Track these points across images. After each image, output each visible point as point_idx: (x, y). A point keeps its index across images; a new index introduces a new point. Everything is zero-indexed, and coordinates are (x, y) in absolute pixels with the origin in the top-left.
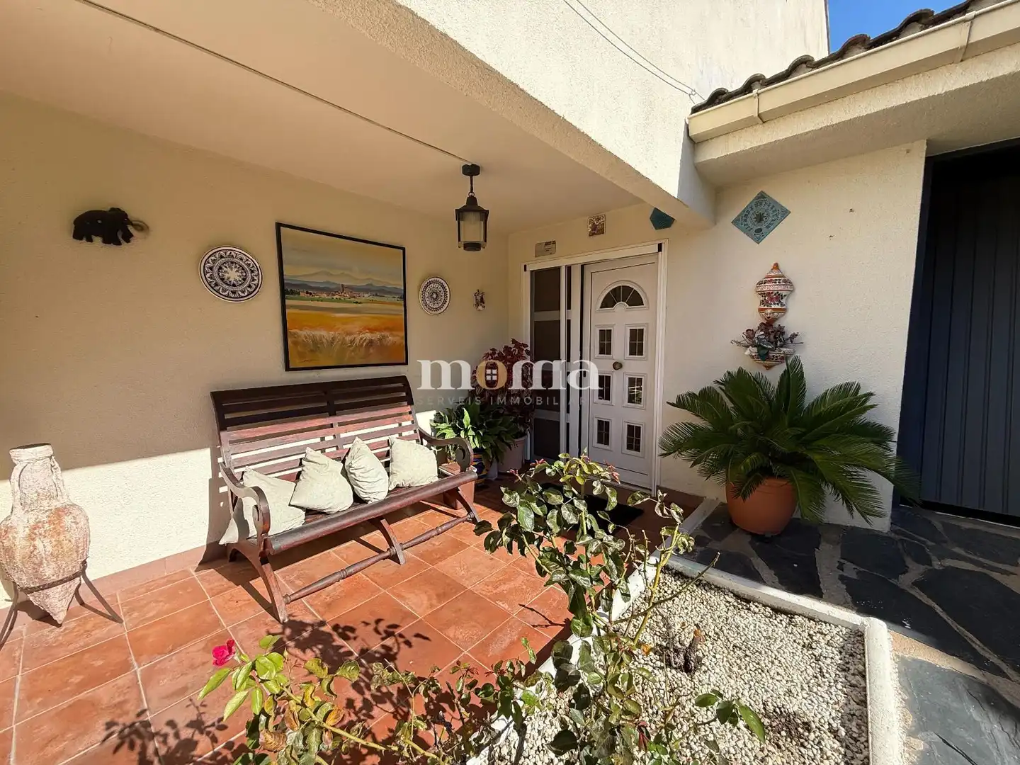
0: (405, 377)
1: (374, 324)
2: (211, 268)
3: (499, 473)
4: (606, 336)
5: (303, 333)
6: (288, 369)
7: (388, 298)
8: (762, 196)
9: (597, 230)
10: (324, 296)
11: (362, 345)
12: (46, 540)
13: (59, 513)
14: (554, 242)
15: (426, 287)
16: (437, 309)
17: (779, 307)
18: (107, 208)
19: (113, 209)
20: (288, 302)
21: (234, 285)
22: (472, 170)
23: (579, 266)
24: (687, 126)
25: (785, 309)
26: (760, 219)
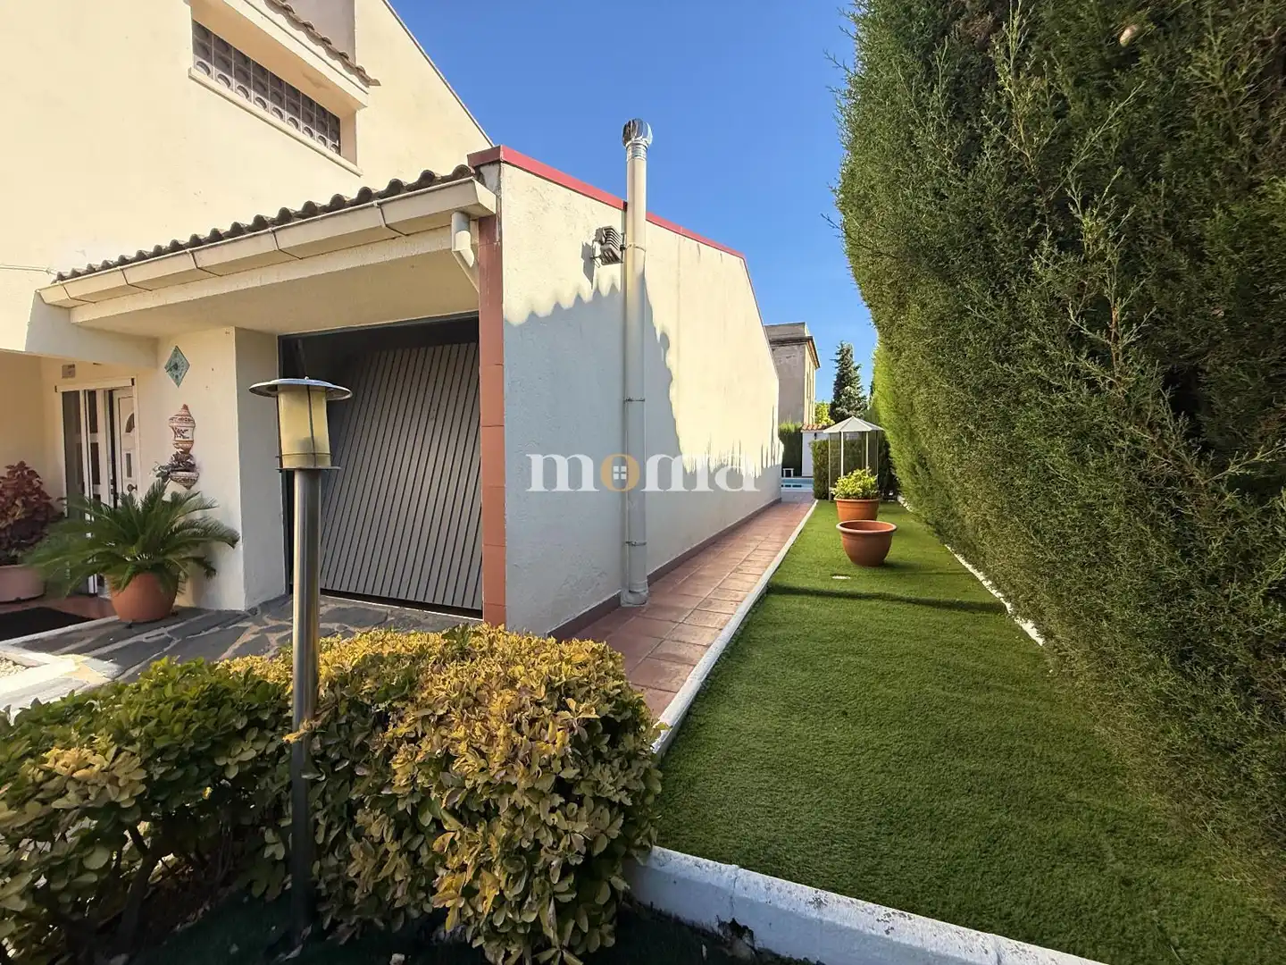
4: (129, 458)
8: (177, 349)
17: (181, 439)
23: (102, 392)
24: (38, 295)
25: (192, 441)
26: (177, 366)
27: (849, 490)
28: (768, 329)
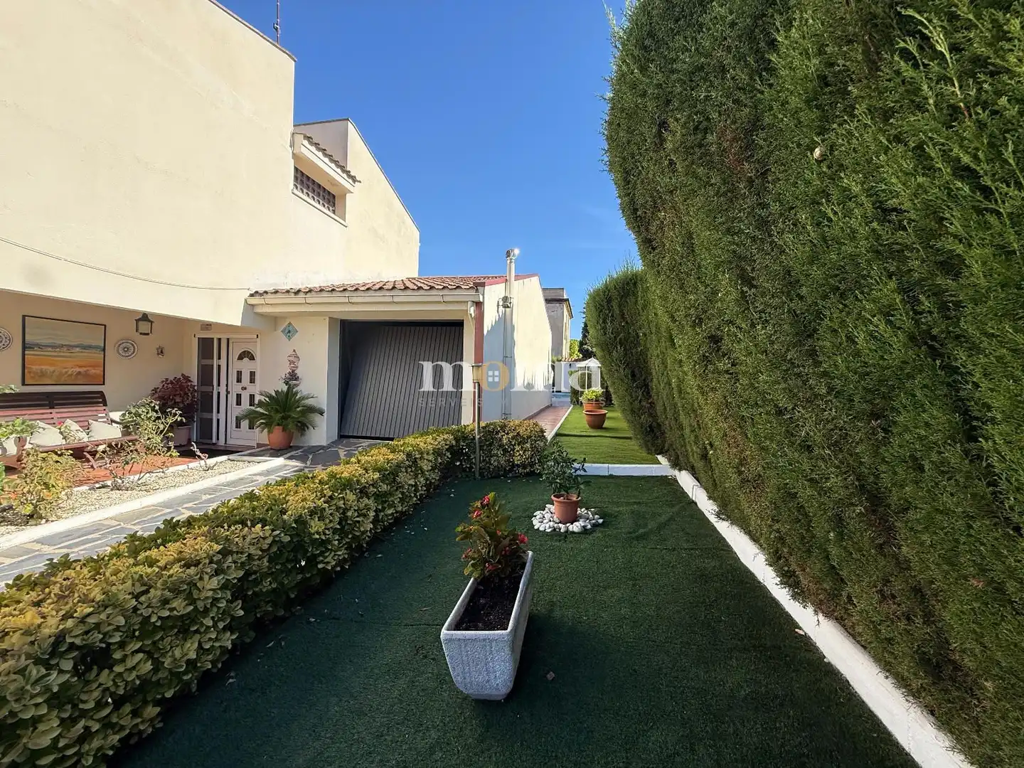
0: (102, 392)
1: (83, 363)
4: (239, 373)
5: (35, 368)
6: (24, 384)
7: (94, 351)
8: (290, 324)
10: (50, 349)
11: (73, 374)
14: (211, 325)
15: (120, 344)
16: (127, 356)
17: (294, 366)
20: (26, 352)
23: (225, 339)
24: (246, 300)
25: (297, 367)
26: (289, 332)
27: (589, 397)
28: (544, 290)
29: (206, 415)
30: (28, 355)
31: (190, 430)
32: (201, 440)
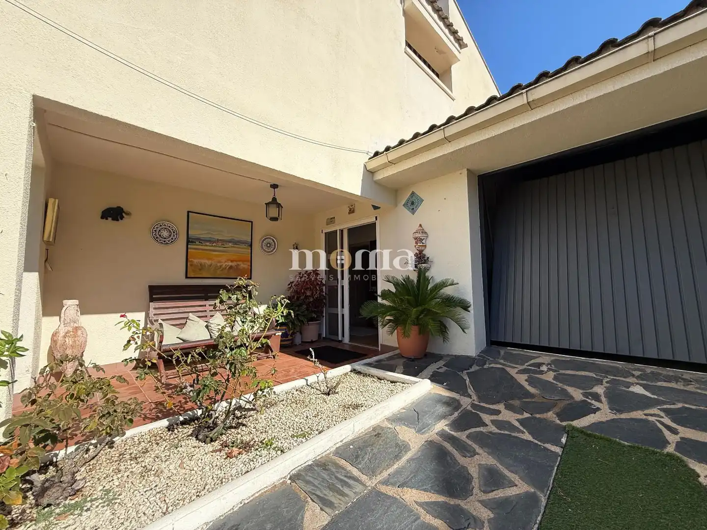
1: (234, 257)
2: (155, 231)
3: (302, 342)
5: (196, 261)
6: (187, 277)
7: (243, 246)
8: (413, 193)
9: (352, 211)
10: (208, 244)
11: (226, 268)
12: (70, 339)
13: (76, 329)
14: (334, 218)
15: (264, 240)
16: (269, 252)
17: (421, 244)
18: (115, 206)
19: (118, 207)
20: (189, 246)
21: (165, 238)
22: (275, 186)
23: (346, 229)
24: (365, 166)
25: (426, 246)
26: (413, 204)
29: (332, 311)
30: (191, 248)
31: (320, 324)
32: (328, 336)
